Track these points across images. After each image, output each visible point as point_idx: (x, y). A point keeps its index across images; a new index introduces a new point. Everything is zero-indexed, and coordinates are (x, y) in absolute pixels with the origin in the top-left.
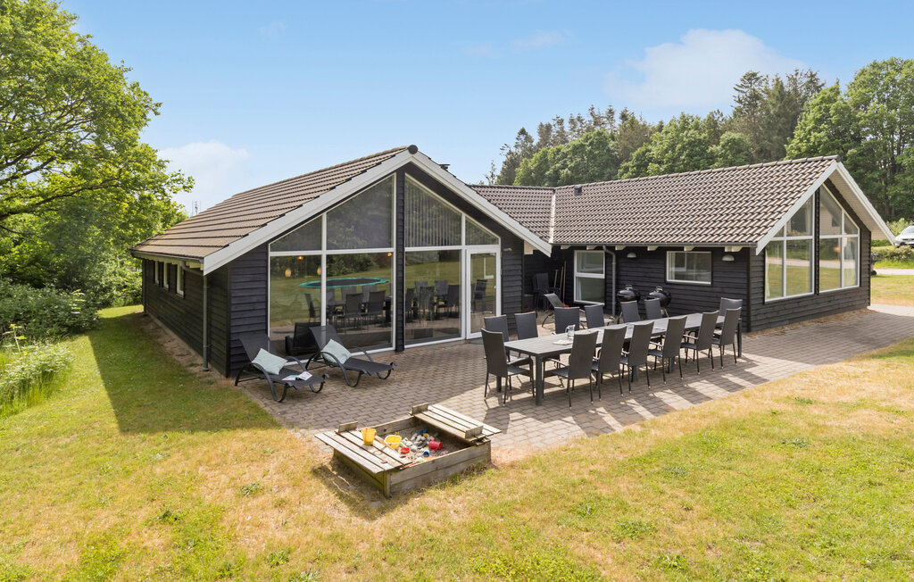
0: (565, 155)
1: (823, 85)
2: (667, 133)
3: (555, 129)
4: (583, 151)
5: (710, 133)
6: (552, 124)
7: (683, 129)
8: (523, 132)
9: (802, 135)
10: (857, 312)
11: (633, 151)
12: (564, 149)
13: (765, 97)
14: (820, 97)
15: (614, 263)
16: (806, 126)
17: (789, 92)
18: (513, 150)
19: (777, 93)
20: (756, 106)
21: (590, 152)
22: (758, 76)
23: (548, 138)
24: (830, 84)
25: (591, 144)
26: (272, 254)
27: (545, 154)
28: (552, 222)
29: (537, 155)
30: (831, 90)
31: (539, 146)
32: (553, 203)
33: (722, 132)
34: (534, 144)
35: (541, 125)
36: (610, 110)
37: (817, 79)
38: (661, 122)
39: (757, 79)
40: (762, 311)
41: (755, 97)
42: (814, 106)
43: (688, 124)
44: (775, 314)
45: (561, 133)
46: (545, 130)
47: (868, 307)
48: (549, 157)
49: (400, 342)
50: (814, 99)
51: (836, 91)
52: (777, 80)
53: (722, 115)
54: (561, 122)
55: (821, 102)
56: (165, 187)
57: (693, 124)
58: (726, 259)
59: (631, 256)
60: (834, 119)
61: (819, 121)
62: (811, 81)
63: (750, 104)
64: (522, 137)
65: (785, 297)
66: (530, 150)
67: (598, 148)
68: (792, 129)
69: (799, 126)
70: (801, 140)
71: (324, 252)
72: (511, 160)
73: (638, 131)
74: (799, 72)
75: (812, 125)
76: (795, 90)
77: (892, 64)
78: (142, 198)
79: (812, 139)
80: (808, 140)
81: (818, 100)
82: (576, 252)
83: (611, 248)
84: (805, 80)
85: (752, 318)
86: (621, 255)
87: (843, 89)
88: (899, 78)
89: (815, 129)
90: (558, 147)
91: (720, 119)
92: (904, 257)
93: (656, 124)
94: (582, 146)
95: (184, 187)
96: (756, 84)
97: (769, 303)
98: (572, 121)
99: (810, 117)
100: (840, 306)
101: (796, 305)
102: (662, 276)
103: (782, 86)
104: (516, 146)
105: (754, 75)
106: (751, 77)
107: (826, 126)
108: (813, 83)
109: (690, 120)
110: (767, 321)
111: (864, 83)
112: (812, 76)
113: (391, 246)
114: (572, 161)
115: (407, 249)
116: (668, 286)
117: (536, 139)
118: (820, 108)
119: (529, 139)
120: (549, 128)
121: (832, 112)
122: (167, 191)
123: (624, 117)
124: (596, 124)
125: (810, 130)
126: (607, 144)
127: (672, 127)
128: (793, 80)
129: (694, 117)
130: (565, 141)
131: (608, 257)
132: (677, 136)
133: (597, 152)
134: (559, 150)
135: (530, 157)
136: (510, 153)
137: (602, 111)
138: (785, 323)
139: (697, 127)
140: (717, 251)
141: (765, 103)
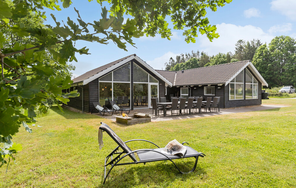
0: (184, 66)
1: (262, 44)
2: (215, 59)
3: (181, 58)
4: (189, 64)
5: (228, 59)
6: (180, 56)
7: (220, 58)
8: (171, 58)
9: (255, 60)
10: (257, 106)
11: (205, 65)
12: (184, 64)
13: (245, 48)
14: (261, 47)
15: (191, 91)
16: (256, 57)
17: (251, 46)
18: (169, 64)
19: (248, 46)
20: (241, 50)
21: (192, 65)
22: (243, 41)
23: (179, 61)
24: (264, 44)
25: (192, 62)
26: (99, 81)
27: (178, 65)
28: (175, 80)
29: (175, 66)
30: (264, 46)
31: (176, 63)
32: (176, 76)
33: (231, 59)
34: (175, 62)
35: (177, 56)
36: (198, 52)
37: (260, 42)
38: (213, 56)
39: (242, 42)
40: (228, 102)
41: (241, 47)
42: (258, 50)
43: (221, 56)
44: (232, 104)
45: (183, 59)
46: (178, 58)
47: (261, 105)
48: (179, 66)
49: (132, 108)
50: (259, 48)
51: (265, 46)
52: (248, 42)
53: (231, 53)
54: (183, 55)
55: (261, 49)
56: (67, 69)
57: (222, 56)
58: (219, 88)
59: (195, 88)
60: (264, 55)
61: (260, 55)
62: (258, 43)
63: (239, 50)
64: (171, 60)
65: (235, 99)
66: (174, 64)
67: (194, 64)
68: (252, 58)
69: (254, 57)
70: (255, 62)
71: (113, 82)
72: (168, 67)
73: (206, 58)
74: (255, 40)
75: (258, 56)
76: (253, 45)
77: (282, 37)
78: (62, 72)
79: (258, 61)
80: (257, 61)
81: (260, 49)
82: (181, 88)
83: (190, 86)
84: (257, 42)
85: (225, 104)
86: (192, 88)
87: (267, 45)
88: (284, 42)
89: (259, 58)
90: (182, 63)
91: (231, 55)
92: (279, 95)
93: (212, 56)
94: (189, 63)
95: (73, 69)
96: (242, 43)
97: (230, 101)
98: (186, 55)
99: (257, 54)
100: (252, 104)
101: (238, 102)
102: (203, 94)
103: (249, 44)
104: (169, 63)
105: (241, 41)
106: (240, 41)
107: (262, 57)
108: (259, 43)
109: (222, 55)
110: (230, 105)
111: (273, 43)
112: (259, 41)
113: (129, 81)
114: (186, 68)
115: (134, 82)
116: (204, 96)
117: (176, 61)
118: (260, 51)
119: (173, 61)
120: (179, 57)
121: (264, 52)
122: (68, 70)
123: (202, 54)
124: (194, 56)
125: (257, 58)
126: (197, 62)
127: (216, 57)
128: (253, 42)
129: (223, 54)
130: (184, 62)
131: (189, 89)
132: (218, 60)
133: (194, 65)
134: (182, 64)
135: (173, 66)
136: (167, 65)
137: (195, 52)
138: (235, 106)
139: (224, 57)
140: (216, 86)
141: (244, 49)
